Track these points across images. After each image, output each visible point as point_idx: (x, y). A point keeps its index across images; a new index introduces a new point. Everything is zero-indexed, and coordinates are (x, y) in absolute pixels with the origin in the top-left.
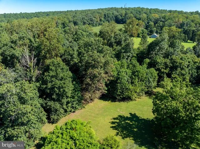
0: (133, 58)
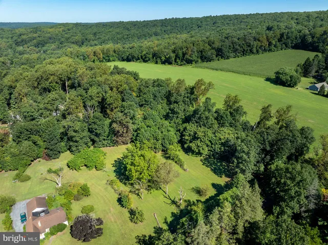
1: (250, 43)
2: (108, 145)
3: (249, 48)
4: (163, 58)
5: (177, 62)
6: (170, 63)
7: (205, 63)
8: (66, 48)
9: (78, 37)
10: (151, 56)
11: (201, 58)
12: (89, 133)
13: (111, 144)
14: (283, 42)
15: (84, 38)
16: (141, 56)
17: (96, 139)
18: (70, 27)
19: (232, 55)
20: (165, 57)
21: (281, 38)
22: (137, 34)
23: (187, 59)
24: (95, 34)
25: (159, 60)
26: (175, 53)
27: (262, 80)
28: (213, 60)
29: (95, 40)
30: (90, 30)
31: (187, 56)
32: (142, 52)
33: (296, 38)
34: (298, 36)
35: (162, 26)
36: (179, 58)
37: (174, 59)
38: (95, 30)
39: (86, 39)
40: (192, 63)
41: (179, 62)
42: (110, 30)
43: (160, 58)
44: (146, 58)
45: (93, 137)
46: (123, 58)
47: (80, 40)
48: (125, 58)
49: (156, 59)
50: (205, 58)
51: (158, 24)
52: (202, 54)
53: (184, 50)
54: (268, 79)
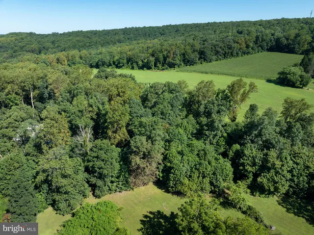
0: (221, 139)
1: (231, 45)
2: (118, 190)
3: (230, 51)
4: (140, 63)
5: (158, 67)
6: (149, 68)
7: (188, 66)
8: (21, 56)
9: (35, 46)
10: (125, 61)
11: (184, 61)
12: (86, 175)
13: (123, 187)
14: (259, 45)
15: (41, 46)
16: (113, 62)
17: (100, 183)
18: (23, 36)
19: (214, 57)
20: (143, 62)
21: (257, 40)
22: (100, 42)
23: (169, 62)
24: (53, 42)
25: (135, 66)
26: (154, 56)
27: (264, 81)
28: (197, 63)
29: (54, 48)
30: (46, 39)
31: (170, 60)
32: (114, 57)
33: (271, 41)
34: (272, 38)
35: (124, 34)
36: (159, 62)
37: (153, 63)
38: (52, 39)
39: (44, 48)
40: (175, 68)
41: (160, 67)
42: (70, 38)
43: (137, 63)
44: (119, 63)
45: (93, 180)
46: (91, 64)
47: (37, 48)
48: (94, 64)
49: (132, 64)
50: (188, 61)
51: (120, 33)
52: (184, 57)
53: (165, 53)
54: (269, 81)
